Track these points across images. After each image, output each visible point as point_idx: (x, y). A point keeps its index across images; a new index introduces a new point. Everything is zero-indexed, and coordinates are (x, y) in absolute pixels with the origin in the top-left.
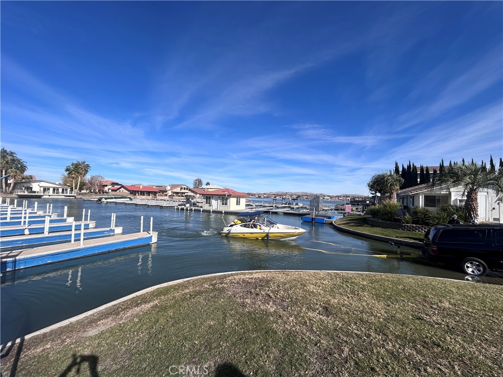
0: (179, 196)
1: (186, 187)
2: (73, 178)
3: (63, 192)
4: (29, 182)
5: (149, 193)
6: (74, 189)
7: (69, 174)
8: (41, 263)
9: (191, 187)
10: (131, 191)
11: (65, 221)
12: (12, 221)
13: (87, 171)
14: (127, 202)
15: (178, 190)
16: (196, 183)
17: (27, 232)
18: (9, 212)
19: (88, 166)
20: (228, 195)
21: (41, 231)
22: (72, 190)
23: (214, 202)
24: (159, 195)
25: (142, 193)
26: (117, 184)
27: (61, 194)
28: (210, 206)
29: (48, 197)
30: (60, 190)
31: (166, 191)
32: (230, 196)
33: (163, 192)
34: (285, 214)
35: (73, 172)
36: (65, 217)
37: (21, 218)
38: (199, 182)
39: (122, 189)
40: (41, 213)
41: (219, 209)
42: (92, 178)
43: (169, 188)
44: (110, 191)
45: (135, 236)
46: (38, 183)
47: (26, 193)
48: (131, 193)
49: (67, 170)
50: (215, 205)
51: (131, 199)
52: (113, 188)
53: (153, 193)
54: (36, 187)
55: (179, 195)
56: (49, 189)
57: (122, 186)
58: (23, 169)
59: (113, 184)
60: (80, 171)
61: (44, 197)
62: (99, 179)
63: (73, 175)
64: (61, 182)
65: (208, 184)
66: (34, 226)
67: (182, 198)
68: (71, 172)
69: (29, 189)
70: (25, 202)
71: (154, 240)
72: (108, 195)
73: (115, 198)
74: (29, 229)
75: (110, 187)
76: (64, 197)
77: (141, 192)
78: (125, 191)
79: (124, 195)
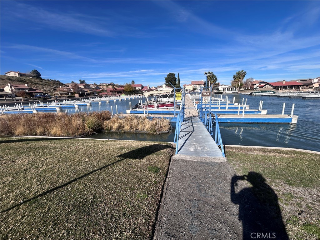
4: (218, 86)
5: (291, 87)
8: (226, 122)
11: (234, 104)
12: (215, 103)
14: (271, 95)
19: (245, 73)
21: (225, 108)
22: (236, 88)
26: (264, 82)
27: (231, 91)
30: (230, 89)
33: (308, 85)
35: (237, 78)
37: (217, 102)
39: (267, 86)
40: (223, 100)
42: (247, 81)
43: (315, 81)
44: (258, 88)
46: (221, 86)
47: (217, 92)
48: (274, 88)
49: (234, 77)
51: (274, 93)
52: (260, 86)
54: (220, 88)
56: (225, 89)
57: (268, 84)
58: (215, 80)
59: (261, 83)
62: (251, 80)
64: (231, 85)
66: (222, 106)
69: (218, 89)
70: (218, 95)
71: (294, 121)
72: (257, 91)
73: (262, 92)
74: (220, 107)
75: (258, 85)
76: (232, 93)
77: (284, 86)
78: (269, 87)
79: (269, 90)
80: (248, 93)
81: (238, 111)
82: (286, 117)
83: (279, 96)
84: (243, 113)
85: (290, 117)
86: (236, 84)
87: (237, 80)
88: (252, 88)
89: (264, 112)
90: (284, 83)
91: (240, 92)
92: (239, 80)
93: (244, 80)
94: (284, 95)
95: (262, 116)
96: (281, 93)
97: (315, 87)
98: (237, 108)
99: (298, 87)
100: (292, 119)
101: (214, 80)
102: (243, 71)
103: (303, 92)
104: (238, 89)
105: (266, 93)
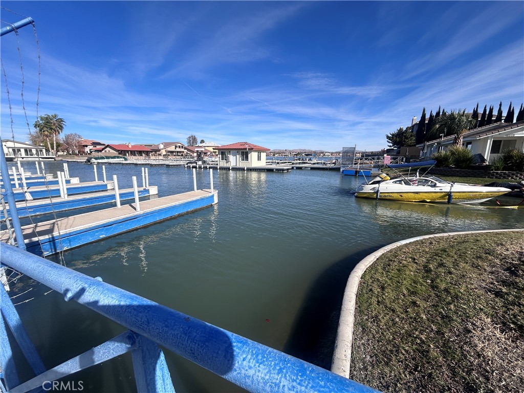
0: (175, 156)
1: (181, 145)
2: (47, 136)
3: (37, 154)
5: (140, 153)
6: (50, 150)
7: (41, 130)
9: (186, 145)
10: (119, 151)
13: (61, 128)
15: (172, 148)
19: (61, 120)
22: (47, 151)
23: (231, 158)
24: (152, 155)
25: (133, 153)
26: (99, 144)
27: (36, 156)
28: (227, 162)
29: (21, 159)
30: (34, 151)
31: (159, 150)
33: (156, 151)
34: (312, 169)
35: (45, 129)
38: (193, 140)
39: (108, 149)
41: (238, 166)
42: (67, 137)
43: (162, 146)
44: (93, 151)
48: (119, 154)
49: (37, 126)
50: (234, 161)
51: (125, 159)
52: (95, 149)
53: (145, 152)
55: (174, 154)
56: (19, 150)
57: (108, 146)
59: (95, 144)
60: (54, 127)
61: (17, 160)
62: (76, 138)
63: (46, 133)
65: (202, 142)
67: (178, 157)
68: (42, 129)
75: (91, 147)
76: (40, 159)
77: (131, 151)
78: (112, 151)
79: (111, 155)
80: (82, 159)
86: (45, 140)
88: (82, 152)
90: (130, 147)
92: (51, 134)
97: (163, 154)
99: (147, 153)
102: (56, 116)
104: (54, 151)
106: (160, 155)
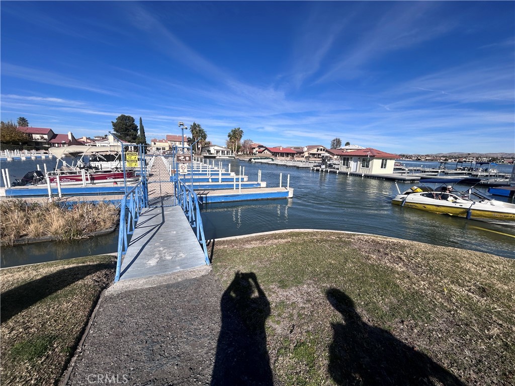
0: (315, 158)
1: (323, 148)
2: (233, 142)
3: (227, 154)
4: (209, 146)
5: (287, 154)
7: (230, 139)
8: (219, 201)
9: (329, 147)
10: (272, 152)
11: (229, 174)
12: (203, 172)
13: (241, 136)
14: (270, 162)
15: (314, 151)
16: (334, 143)
17: (210, 180)
18: (201, 167)
19: (242, 131)
20: (370, 156)
21: (217, 180)
22: (232, 152)
23: (352, 164)
24: (296, 157)
26: (262, 147)
28: (348, 168)
29: (219, 157)
30: (226, 152)
32: (373, 157)
35: (233, 138)
36: (229, 172)
37: (206, 171)
38: (337, 142)
39: (266, 151)
40: (216, 168)
42: (245, 142)
43: (305, 149)
44: (257, 152)
45: (275, 190)
46: (213, 147)
47: (208, 155)
48: (273, 155)
49: (229, 136)
50: (354, 167)
51: (273, 160)
52: (259, 150)
53: (291, 154)
54: (212, 150)
55: (315, 156)
56: (219, 152)
57: (266, 149)
58: (204, 137)
59: (260, 147)
60: (237, 136)
61: (217, 157)
62: (250, 143)
64: (226, 146)
65: (348, 144)
66: (213, 177)
67: (318, 159)
69: (209, 151)
70: (208, 160)
71: (291, 195)
72: (256, 156)
73: (261, 159)
74: (211, 179)
75: (257, 149)
76: (228, 158)
77: (281, 153)
78: (268, 153)
79: (268, 156)
80: (247, 158)
81: (233, 185)
82: (283, 191)
83: (277, 165)
84: (240, 187)
85: (286, 191)
86: (232, 145)
87: (233, 140)
88: (251, 153)
89: (264, 184)
90: (281, 149)
91: (237, 158)
92: (235, 141)
93: (242, 141)
94: (282, 164)
95: (261, 190)
96: (280, 161)
97: (306, 156)
98: (232, 180)
99: (293, 155)
100: (288, 192)
101: (202, 137)
102: (239, 128)
103: (297, 161)
104: (235, 152)
105: (266, 160)
106: (303, 156)
